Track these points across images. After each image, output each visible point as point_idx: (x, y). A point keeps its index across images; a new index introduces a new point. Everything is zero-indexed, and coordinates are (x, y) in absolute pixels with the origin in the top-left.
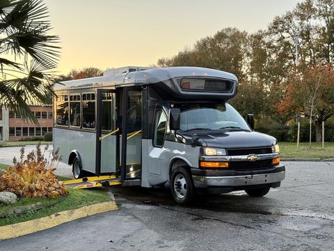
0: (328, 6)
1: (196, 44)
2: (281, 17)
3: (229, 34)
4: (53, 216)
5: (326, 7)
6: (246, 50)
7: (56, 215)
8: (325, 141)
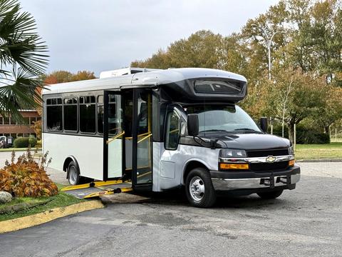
0: (300, 9)
1: (170, 46)
2: (254, 20)
3: (203, 37)
4: (47, 212)
5: (299, 10)
6: (220, 54)
7: (50, 211)
8: (297, 143)
